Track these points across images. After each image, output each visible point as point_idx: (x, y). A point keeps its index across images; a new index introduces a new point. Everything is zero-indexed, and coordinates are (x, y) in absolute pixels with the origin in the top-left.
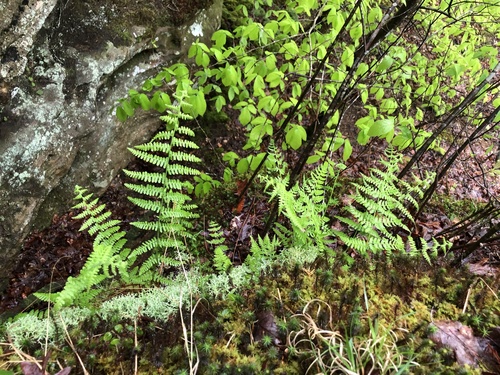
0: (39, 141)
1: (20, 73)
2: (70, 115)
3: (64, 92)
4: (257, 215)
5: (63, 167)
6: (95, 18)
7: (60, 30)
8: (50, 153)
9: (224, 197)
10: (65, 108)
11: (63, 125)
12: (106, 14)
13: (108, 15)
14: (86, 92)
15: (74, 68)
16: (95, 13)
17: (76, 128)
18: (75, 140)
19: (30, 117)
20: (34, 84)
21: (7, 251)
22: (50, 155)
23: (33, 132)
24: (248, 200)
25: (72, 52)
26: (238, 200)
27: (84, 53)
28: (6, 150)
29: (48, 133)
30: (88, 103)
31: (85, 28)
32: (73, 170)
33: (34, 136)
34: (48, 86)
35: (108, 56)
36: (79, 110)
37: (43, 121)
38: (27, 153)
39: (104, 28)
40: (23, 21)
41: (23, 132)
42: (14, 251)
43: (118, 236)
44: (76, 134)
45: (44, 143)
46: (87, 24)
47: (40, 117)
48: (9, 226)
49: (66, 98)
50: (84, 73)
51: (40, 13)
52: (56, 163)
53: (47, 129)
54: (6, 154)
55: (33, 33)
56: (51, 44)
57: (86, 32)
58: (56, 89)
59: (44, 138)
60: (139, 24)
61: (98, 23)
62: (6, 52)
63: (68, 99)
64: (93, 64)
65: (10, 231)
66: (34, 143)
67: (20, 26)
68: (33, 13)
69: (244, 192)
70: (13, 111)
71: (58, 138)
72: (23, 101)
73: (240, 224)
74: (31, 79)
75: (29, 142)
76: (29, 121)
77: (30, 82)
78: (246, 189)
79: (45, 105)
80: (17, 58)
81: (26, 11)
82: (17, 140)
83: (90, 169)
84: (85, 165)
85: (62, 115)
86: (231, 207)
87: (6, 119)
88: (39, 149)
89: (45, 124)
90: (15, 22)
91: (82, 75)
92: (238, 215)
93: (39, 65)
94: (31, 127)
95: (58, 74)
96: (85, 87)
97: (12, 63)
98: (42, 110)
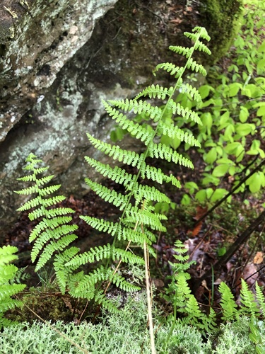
0: (51, 143)
1: (48, 85)
2: (77, 130)
3: (78, 112)
4: (211, 243)
5: (62, 166)
6: (112, 66)
7: (86, 70)
8: (56, 154)
9: (182, 218)
10: (75, 124)
11: (70, 136)
12: (121, 64)
13: (122, 65)
14: (93, 116)
15: (89, 97)
16: (114, 63)
17: (79, 141)
18: (76, 149)
19: (49, 124)
20: (58, 103)
21: (8, 217)
22: (56, 156)
23: (48, 135)
24: (205, 226)
25: (91, 86)
26: (195, 224)
27: (98, 88)
28: (26, 144)
29: (58, 139)
30: (91, 124)
31: (104, 72)
32: (70, 171)
33: (47, 139)
34: (68, 106)
35: (115, 93)
36: (85, 128)
37: (57, 129)
38: (40, 150)
39: (117, 73)
40: (60, 47)
41: (41, 134)
42: (12, 219)
43: (66, 230)
44: (78, 144)
45: (53, 145)
46: (106, 69)
47: (56, 126)
48: (14, 199)
49: (78, 117)
50: (95, 102)
51: (74, 45)
52: (58, 162)
53: (59, 136)
54: (26, 146)
55: (65, 59)
56: (78, 79)
57: (104, 75)
58: (72, 109)
59: (55, 142)
60: (142, 75)
61: (113, 69)
62: (42, 68)
63: (79, 118)
64: (102, 97)
65: (13, 204)
66: (47, 143)
67: (57, 51)
68: (69, 43)
69: (202, 219)
70: (39, 118)
71: (64, 144)
72: (47, 112)
73: (193, 247)
74: (58, 99)
75: (43, 142)
76: (48, 127)
77: (56, 101)
78: (206, 215)
79: (62, 119)
80: (49, 74)
81: (64, 41)
82: (36, 139)
83: (82, 173)
84: (79, 170)
85: (72, 128)
86: (187, 229)
87: (33, 122)
88: (49, 149)
89: (58, 132)
90: (54, 47)
91: (93, 103)
92: (192, 238)
93: (66, 91)
94: (48, 132)
95: (77, 99)
96: (93, 112)
97: (44, 76)
98: (58, 121)
